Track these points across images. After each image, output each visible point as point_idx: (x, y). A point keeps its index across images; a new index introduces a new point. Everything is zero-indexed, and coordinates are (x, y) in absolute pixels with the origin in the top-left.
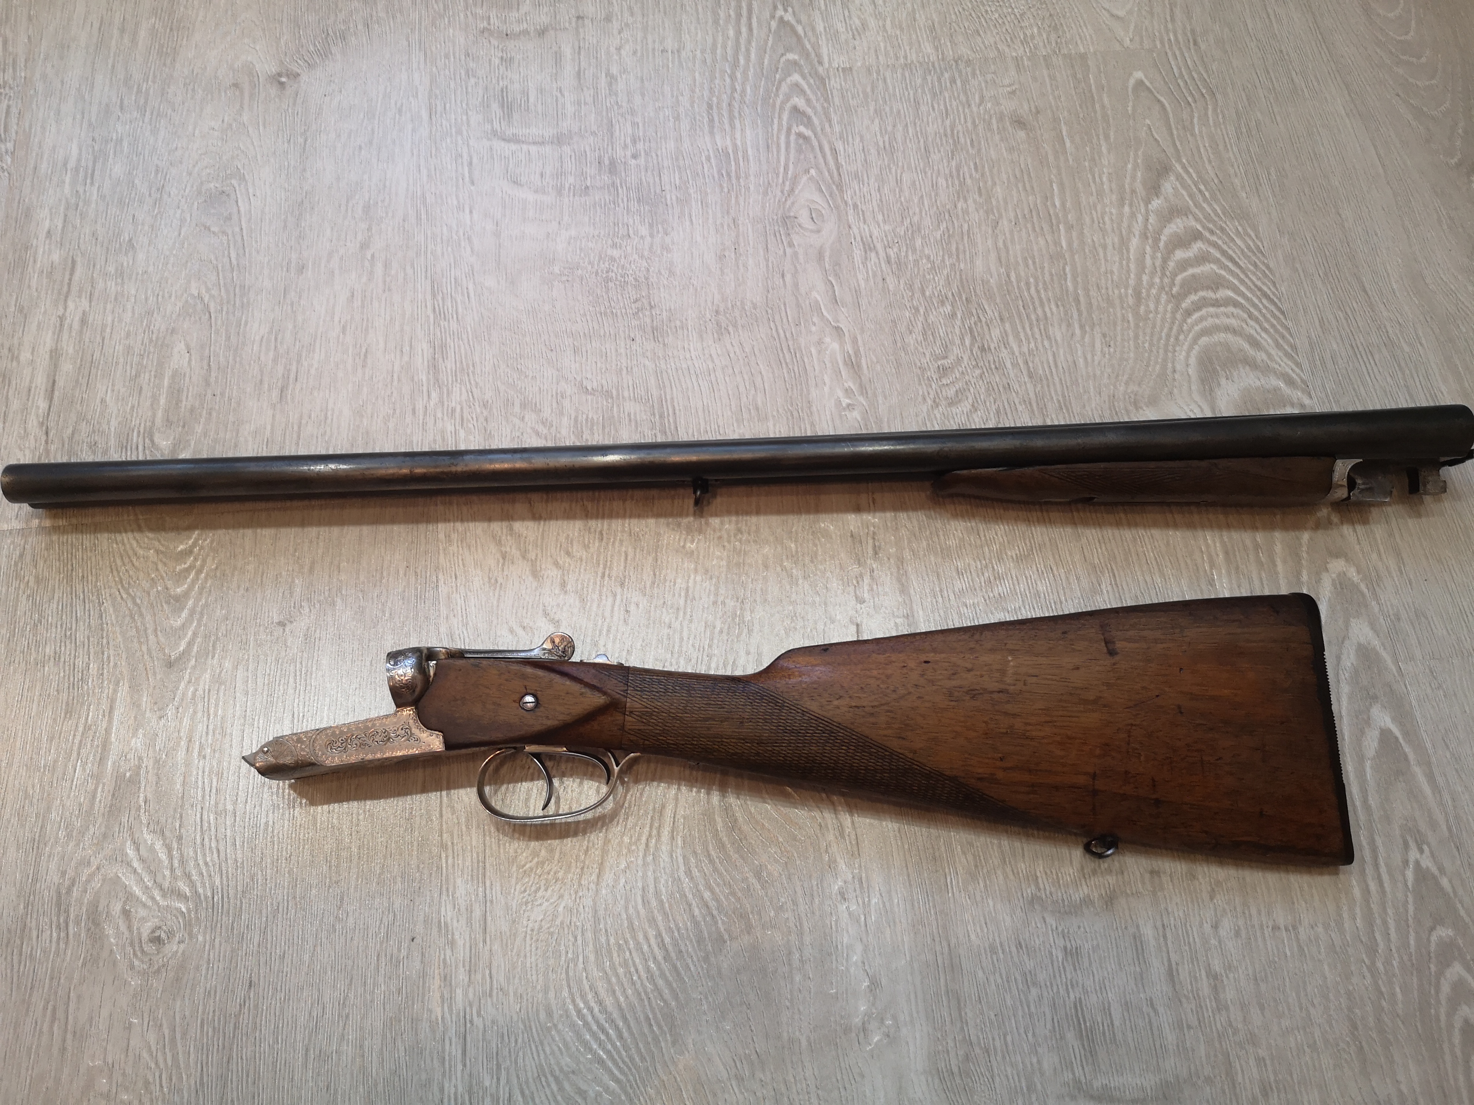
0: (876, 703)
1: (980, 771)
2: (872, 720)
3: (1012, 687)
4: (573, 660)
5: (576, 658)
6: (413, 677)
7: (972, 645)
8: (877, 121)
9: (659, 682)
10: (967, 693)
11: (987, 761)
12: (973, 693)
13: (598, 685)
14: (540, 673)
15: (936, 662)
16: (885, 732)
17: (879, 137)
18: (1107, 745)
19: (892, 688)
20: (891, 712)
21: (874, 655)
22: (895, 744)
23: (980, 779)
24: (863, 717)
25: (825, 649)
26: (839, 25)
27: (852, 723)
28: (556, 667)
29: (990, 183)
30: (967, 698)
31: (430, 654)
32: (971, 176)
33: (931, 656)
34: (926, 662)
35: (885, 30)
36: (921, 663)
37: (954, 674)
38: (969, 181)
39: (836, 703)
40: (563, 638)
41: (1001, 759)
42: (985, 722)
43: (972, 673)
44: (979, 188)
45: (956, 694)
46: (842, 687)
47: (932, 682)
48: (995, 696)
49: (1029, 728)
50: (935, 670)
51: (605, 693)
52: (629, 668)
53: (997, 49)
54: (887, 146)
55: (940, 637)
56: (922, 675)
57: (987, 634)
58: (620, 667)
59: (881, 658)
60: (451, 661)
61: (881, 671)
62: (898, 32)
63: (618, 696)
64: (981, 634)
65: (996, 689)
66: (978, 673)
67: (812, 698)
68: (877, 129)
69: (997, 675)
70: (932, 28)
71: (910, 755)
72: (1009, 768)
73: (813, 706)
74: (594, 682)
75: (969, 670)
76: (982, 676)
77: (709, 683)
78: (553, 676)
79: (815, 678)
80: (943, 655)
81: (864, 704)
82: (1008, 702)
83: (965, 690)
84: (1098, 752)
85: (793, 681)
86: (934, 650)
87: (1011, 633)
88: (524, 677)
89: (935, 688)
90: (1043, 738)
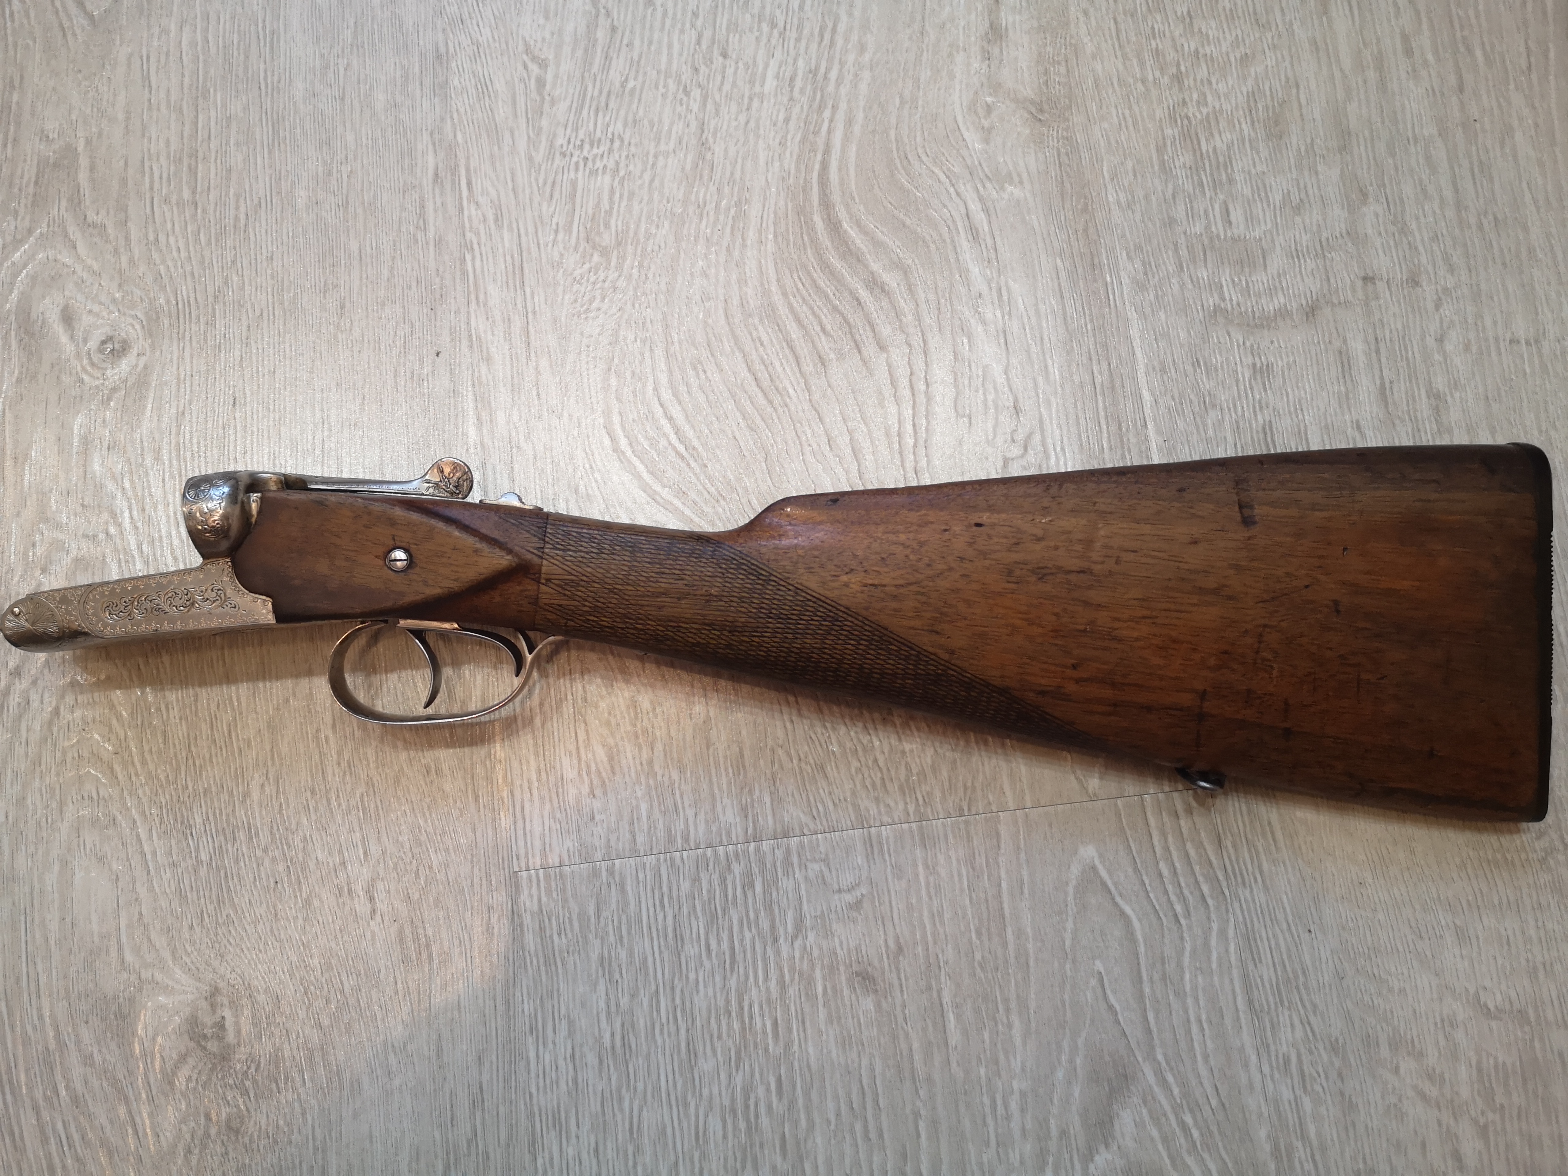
0: (901, 582)
1: (1043, 681)
2: (894, 605)
3: (1099, 567)
4: (469, 500)
5: (475, 497)
6: (225, 517)
7: (1046, 502)
8: (601, 987)
9: (592, 538)
10: (1033, 571)
11: (1053, 668)
12: (1042, 573)
13: (502, 540)
14: (415, 516)
15: (993, 525)
16: (912, 623)
17: (604, 1024)
18: (1226, 652)
19: (926, 560)
20: (923, 594)
21: (904, 512)
22: (925, 641)
23: (1043, 693)
24: (883, 600)
25: (835, 499)
26: (566, 761)
27: (867, 609)
28: (441, 510)
29: (803, 1123)
30: (1033, 579)
31: (254, 483)
32: (770, 1107)
33: (985, 518)
34: (978, 525)
35: (651, 773)
36: (969, 526)
37: (1017, 544)
38: (765, 1121)
39: (844, 578)
40: (455, 466)
41: (1074, 667)
42: (1056, 615)
43: (1043, 543)
44: (783, 1137)
45: (1018, 572)
46: (855, 556)
47: (984, 554)
48: (1073, 577)
49: (1117, 625)
50: (990, 537)
51: (510, 551)
52: (548, 515)
53: (856, 807)
54: (618, 1043)
55: (1000, 490)
56: (970, 544)
57: (1070, 487)
58: (538, 514)
59: (913, 517)
60: (283, 495)
61: (911, 536)
62: (675, 775)
63: (529, 556)
64: (1061, 486)
65: (1074, 568)
66: (1052, 544)
67: (810, 569)
68: (602, 1004)
69: (1079, 547)
70: (739, 764)
71: (946, 656)
72: (1085, 680)
73: (812, 583)
74: (495, 534)
75: (1039, 539)
76: (1056, 548)
77: (663, 543)
78: (433, 522)
79: (817, 542)
80: (1003, 516)
81: (886, 581)
82: (1090, 587)
83: (1029, 567)
84: (1212, 662)
85: (785, 542)
86: (991, 508)
87: (1103, 487)
88: (392, 522)
89: (987, 563)
90: (1137, 639)
